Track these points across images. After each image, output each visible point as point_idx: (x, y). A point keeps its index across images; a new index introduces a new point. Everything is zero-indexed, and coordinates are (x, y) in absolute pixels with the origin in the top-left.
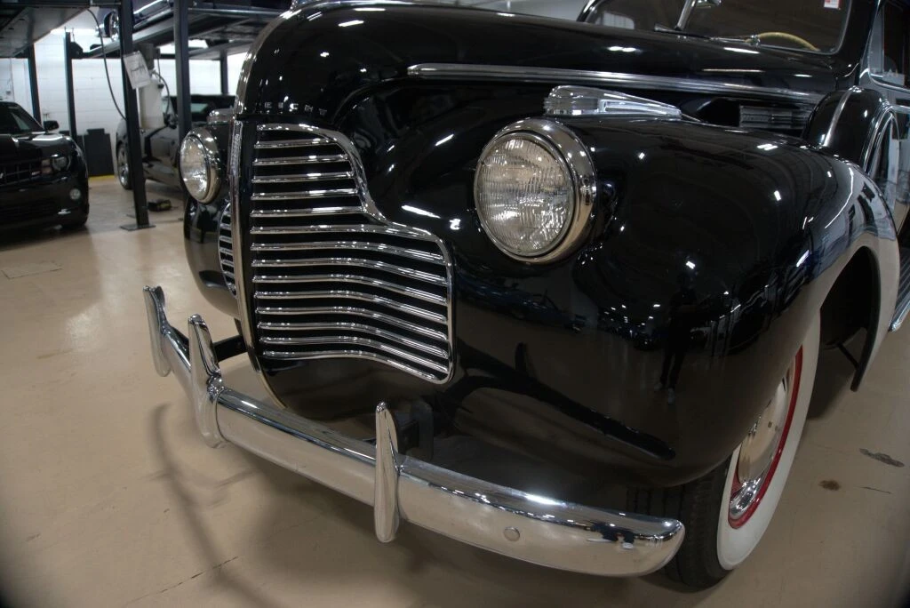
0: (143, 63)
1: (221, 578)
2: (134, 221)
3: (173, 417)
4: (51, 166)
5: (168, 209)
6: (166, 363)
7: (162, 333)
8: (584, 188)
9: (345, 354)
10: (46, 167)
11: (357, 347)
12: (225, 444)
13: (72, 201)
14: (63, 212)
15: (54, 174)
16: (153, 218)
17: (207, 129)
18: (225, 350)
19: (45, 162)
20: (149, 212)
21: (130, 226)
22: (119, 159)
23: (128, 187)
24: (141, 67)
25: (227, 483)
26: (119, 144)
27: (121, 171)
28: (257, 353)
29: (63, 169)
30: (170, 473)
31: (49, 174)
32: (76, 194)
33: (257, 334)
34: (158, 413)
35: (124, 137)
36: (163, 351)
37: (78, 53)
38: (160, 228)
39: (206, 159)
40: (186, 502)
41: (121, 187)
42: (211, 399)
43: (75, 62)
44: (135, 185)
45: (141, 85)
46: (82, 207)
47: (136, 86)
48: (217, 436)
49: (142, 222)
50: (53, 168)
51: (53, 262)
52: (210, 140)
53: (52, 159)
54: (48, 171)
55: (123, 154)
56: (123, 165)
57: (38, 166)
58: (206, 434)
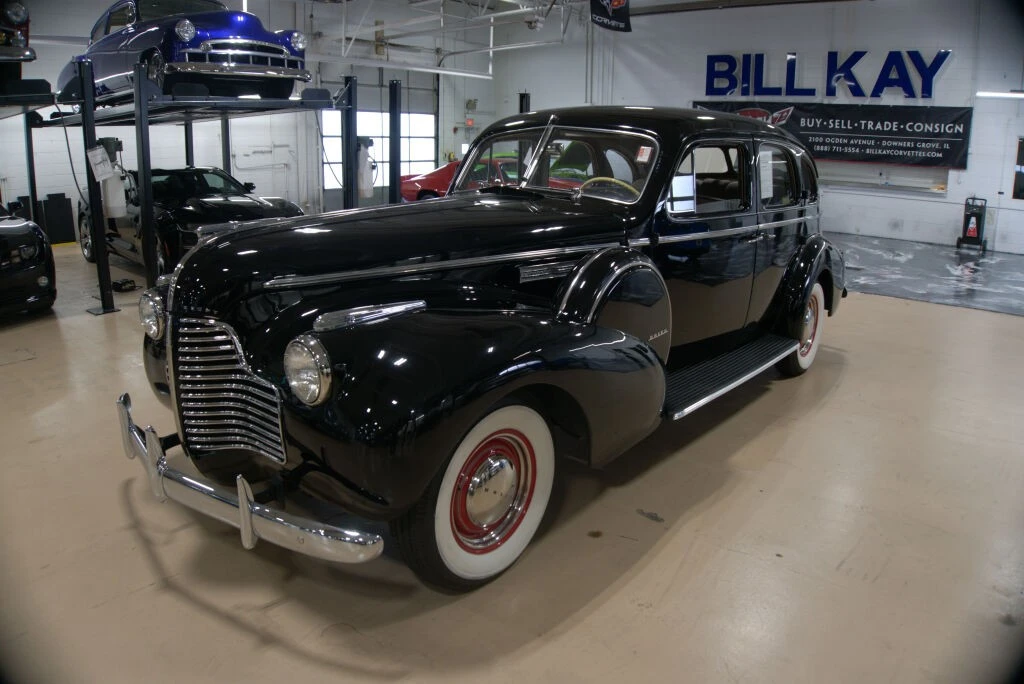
0: (106, 156)
1: (168, 585)
2: (99, 304)
3: (138, 487)
4: (20, 255)
5: (132, 289)
6: (133, 451)
7: (130, 431)
8: (325, 370)
9: (232, 447)
10: (15, 256)
11: (240, 443)
12: (169, 501)
13: (41, 287)
14: (31, 299)
15: (24, 263)
16: (118, 300)
17: (156, 290)
18: (168, 442)
19: (15, 252)
20: (114, 292)
21: (95, 309)
22: (81, 230)
23: (91, 260)
24: (104, 161)
25: (175, 531)
26: (81, 216)
27: (84, 243)
28: (187, 445)
29: (31, 257)
30: (136, 525)
31: (19, 263)
32: (43, 281)
33: (186, 435)
34: (127, 485)
35: (86, 209)
36: (131, 442)
37: (38, 122)
38: (125, 311)
39: (155, 312)
40: (147, 543)
41: (86, 261)
42: (160, 473)
43: (35, 131)
44: (99, 257)
45: (104, 178)
46: (50, 293)
47: (99, 179)
48: (163, 495)
49: (108, 307)
50: (21, 258)
51: (27, 350)
52: (158, 298)
53: (20, 249)
54: (17, 260)
55: (86, 225)
56: (86, 236)
57: (7, 256)
58: (157, 495)
